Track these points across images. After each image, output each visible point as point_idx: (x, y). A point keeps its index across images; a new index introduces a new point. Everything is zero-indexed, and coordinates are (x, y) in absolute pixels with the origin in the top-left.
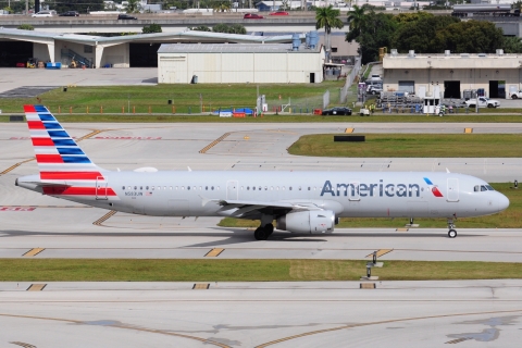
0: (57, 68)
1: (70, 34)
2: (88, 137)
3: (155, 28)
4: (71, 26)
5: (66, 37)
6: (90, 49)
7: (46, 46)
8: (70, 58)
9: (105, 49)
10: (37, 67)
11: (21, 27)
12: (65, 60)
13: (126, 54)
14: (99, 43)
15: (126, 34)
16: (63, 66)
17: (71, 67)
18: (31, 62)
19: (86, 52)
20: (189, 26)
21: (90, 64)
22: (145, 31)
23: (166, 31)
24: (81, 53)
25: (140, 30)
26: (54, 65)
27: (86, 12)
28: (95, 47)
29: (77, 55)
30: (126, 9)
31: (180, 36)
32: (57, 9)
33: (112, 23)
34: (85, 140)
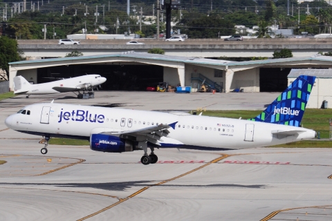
0: (187, 92)
1: (201, 58)
2: (216, 161)
3: (286, 53)
4: (202, 50)
5: (196, 61)
6: (220, 73)
7: (176, 69)
8: (200, 81)
9: (236, 73)
10: (167, 91)
11: (152, 51)
12: (195, 84)
13: (256, 78)
14: (230, 67)
15: (257, 59)
16: (193, 90)
17: (201, 91)
18: (161, 85)
19: (215, 76)
20: (320, 50)
21: (219, 88)
22: (276, 56)
23: (297, 56)
24: (211, 77)
25: (270, 54)
26: (184, 89)
27: (217, 36)
28: (225, 72)
29: (207, 79)
30: (256, 34)
31: (311, 61)
32: (188, 34)
33: (242, 47)
34: (213, 164)
